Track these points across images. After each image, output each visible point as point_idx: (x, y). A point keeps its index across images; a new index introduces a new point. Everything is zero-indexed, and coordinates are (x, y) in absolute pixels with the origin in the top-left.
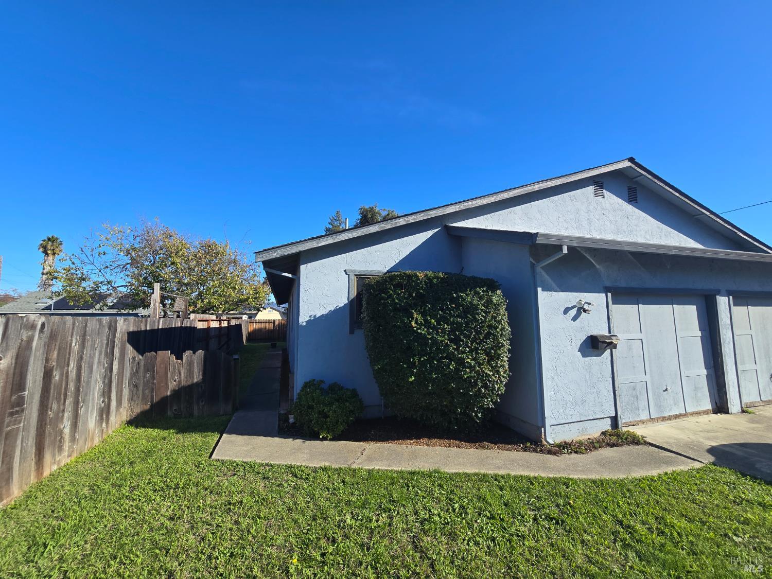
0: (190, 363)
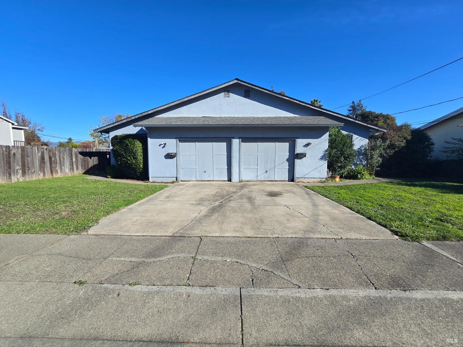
0: (93, 160)
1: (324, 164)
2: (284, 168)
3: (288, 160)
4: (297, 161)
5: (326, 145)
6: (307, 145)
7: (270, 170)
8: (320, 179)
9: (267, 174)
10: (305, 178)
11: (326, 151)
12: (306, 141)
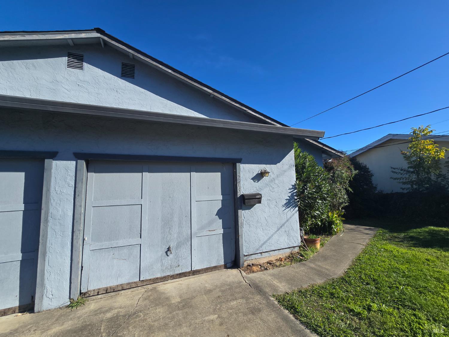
1: (294, 214)
2: (213, 233)
3: (220, 214)
4: (243, 214)
5: (292, 177)
6: (260, 176)
7: (178, 246)
8: (289, 251)
9: (171, 256)
10: (261, 253)
11: (294, 187)
12: (257, 168)
